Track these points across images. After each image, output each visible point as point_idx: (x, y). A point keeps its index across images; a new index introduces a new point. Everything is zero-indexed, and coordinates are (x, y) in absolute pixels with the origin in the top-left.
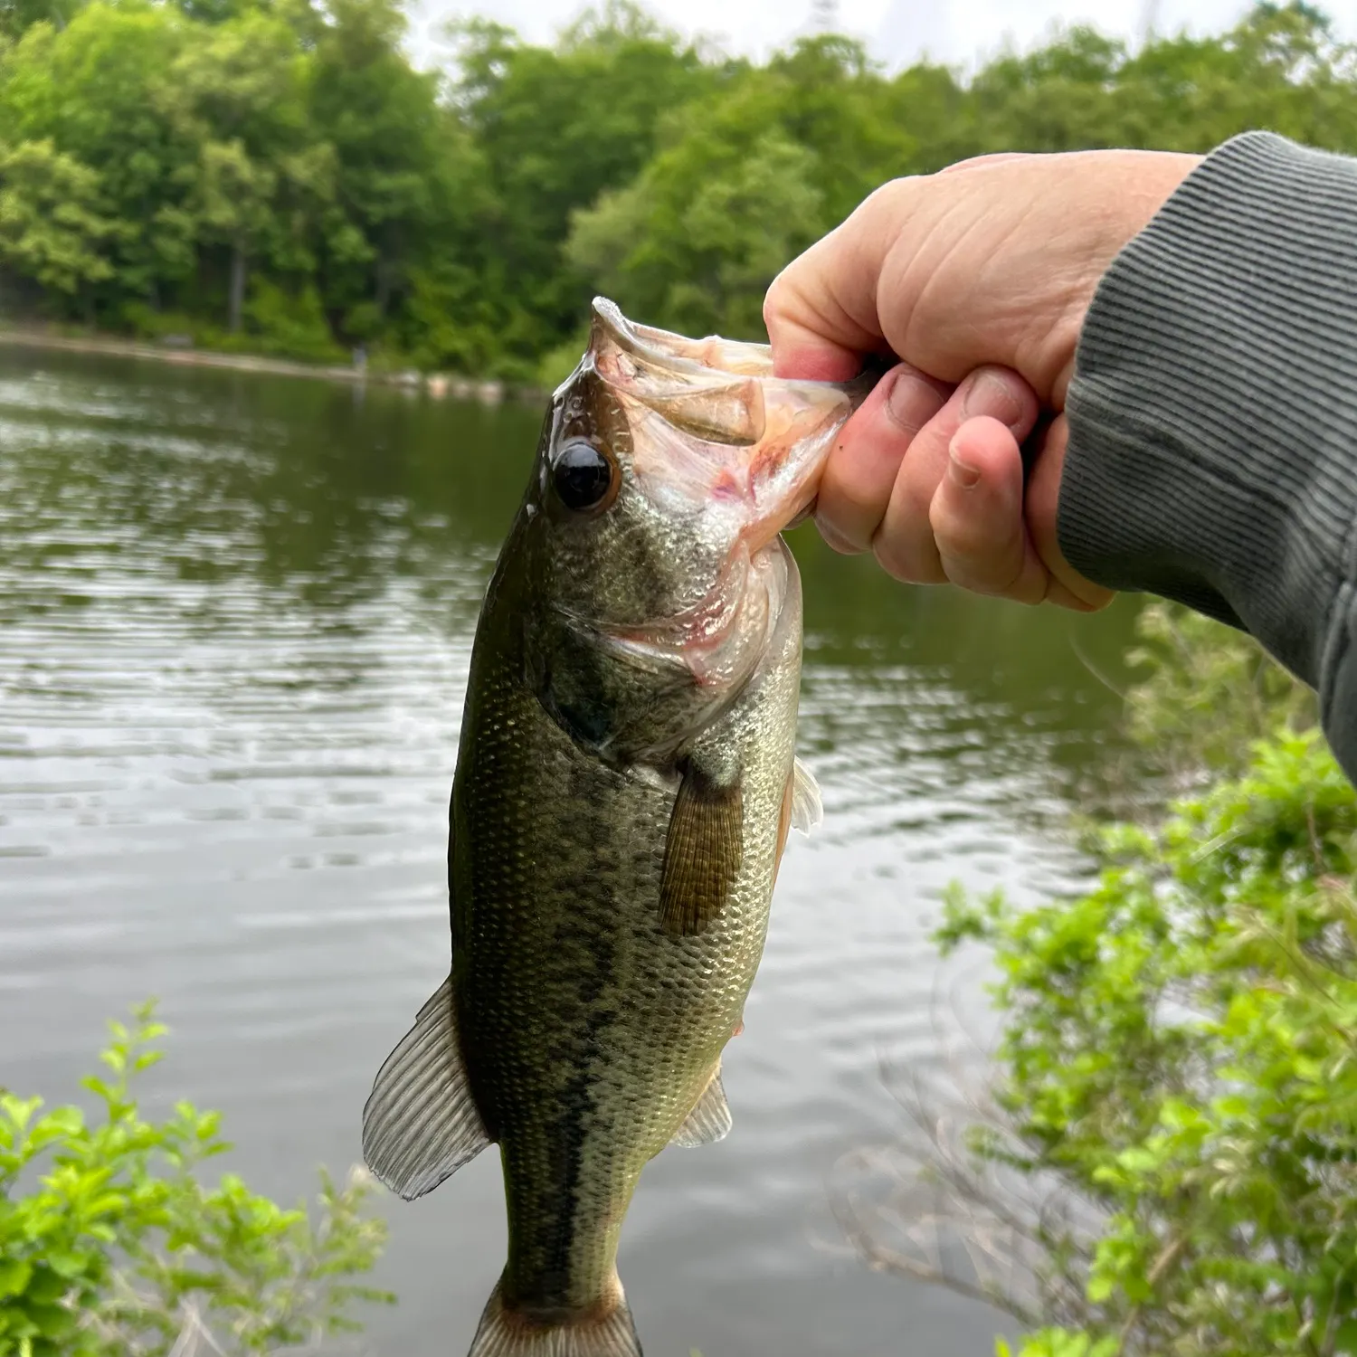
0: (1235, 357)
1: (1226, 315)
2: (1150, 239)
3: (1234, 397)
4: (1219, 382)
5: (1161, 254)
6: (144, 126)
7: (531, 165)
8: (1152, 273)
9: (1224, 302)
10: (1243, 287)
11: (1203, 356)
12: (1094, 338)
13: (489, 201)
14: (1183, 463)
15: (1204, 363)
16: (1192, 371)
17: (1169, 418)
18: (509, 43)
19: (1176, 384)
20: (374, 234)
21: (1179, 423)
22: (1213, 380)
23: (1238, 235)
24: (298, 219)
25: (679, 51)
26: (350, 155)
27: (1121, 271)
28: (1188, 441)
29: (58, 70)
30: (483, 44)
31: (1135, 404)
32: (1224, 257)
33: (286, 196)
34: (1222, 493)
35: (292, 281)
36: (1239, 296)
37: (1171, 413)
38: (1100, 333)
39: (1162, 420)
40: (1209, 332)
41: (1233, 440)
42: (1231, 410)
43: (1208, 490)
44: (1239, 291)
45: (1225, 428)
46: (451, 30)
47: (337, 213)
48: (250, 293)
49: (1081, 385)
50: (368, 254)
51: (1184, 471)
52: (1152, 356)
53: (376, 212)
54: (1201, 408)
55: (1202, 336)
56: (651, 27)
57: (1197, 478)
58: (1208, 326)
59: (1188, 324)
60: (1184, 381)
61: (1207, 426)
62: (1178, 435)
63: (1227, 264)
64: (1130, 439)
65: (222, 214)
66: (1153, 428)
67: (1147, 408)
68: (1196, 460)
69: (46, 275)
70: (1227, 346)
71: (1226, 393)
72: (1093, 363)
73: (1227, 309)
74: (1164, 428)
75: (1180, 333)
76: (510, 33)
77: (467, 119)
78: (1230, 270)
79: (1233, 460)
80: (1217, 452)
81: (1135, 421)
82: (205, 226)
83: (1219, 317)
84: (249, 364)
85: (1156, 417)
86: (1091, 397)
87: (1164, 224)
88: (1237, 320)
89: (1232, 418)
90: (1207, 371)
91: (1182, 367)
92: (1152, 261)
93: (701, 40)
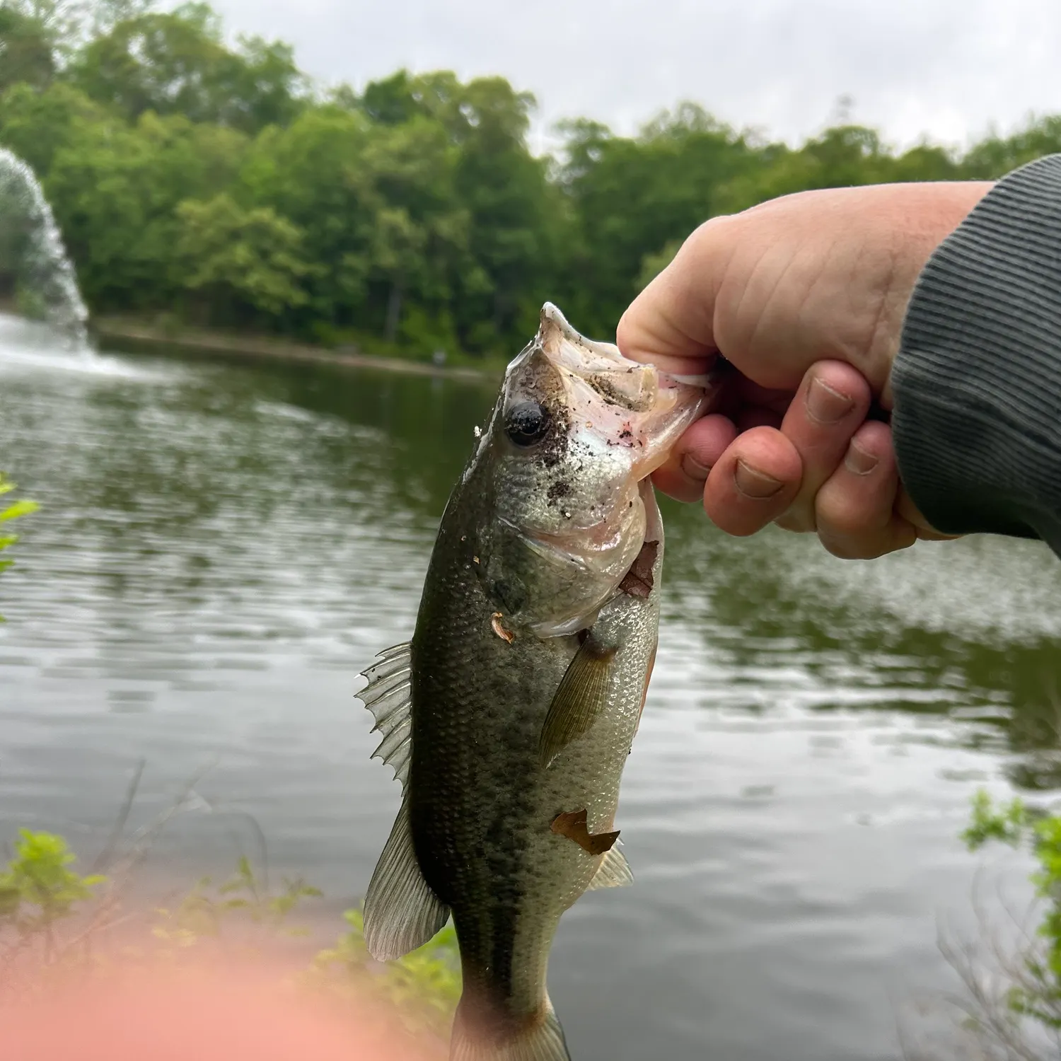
0: (1042, 335)
1: (1033, 298)
2: (964, 234)
3: (1043, 371)
4: (1027, 357)
5: (973, 246)
6: (337, 198)
7: (614, 223)
8: (967, 264)
9: (1030, 286)
10: (1046, 272)
11: (1013, 334)
12: (917, 320)
13: (581, 249)
14: (1002, 426)
15: (1014, 341)
16: (1005, 348)
17: (988, 388)
18: (604, 137)
19: (991, 359)
20: (495, 273)
21: (996, 393)
22: (1022, 356)
23: (1042, 225)
24: (441, 263)
25: (732, 139)
26: (483, 217)
27: (940, 264)
28: (1004, 409)
29: (282, 159)
30: (584, 137)
31: (957, 376)
32: (1029, 246)
33: (434, 246)
34: (1036, 453)
35: (433, 306)
36: (1042, 281)
37: (989, 383)
38: (921, 316)
39: (982, 390)
40: (1017, 313)
41: (1043, 408)
42: (1040, 382)
43: (1023, 450)
44: (1041, 275)
45: (1036, 398)
46: (561, 127)
47: (469, 258)
48: (403, 315)
49: (906, 362)
50: (489, 287)
51: (1003, 433)
52: (969, 335)
53: (498, 257)
54: (1014, 381)
55: (1011, 317)
56: (711, 122)
57: (1015, 440)
58: (1016, 308)
59: (998, 307)
60: (998, 356)
61: (1020, 395)
62: (995, 402)
63: (1031, 251)
64: (955, 406)
65: (388, 259)
66: (976, 398)
67: (969, 379)
68: (1012, 425)
69: (262, 303)
70: (1034, 326)
71: (1036, 368)
72: (916, 341)
73: (1033, 293)
74: (984, 397)
75: (990, 315)
76: (604, 129)
77: (569, 192)
78: (1034, 257)
79: (1044, 426)
80: (1031, 419)
81: (960, 391)
82: (375, 268)
83: (1025, 300)
84: (397, 366)
85: (977, 387)
86: (916, 372)
87: (976, 221)
88: (1042, 302)
89: (1041, 389)
90: (1017, 348)
91: (996, 344)
92: (965, 253)
93: (749, 131)
